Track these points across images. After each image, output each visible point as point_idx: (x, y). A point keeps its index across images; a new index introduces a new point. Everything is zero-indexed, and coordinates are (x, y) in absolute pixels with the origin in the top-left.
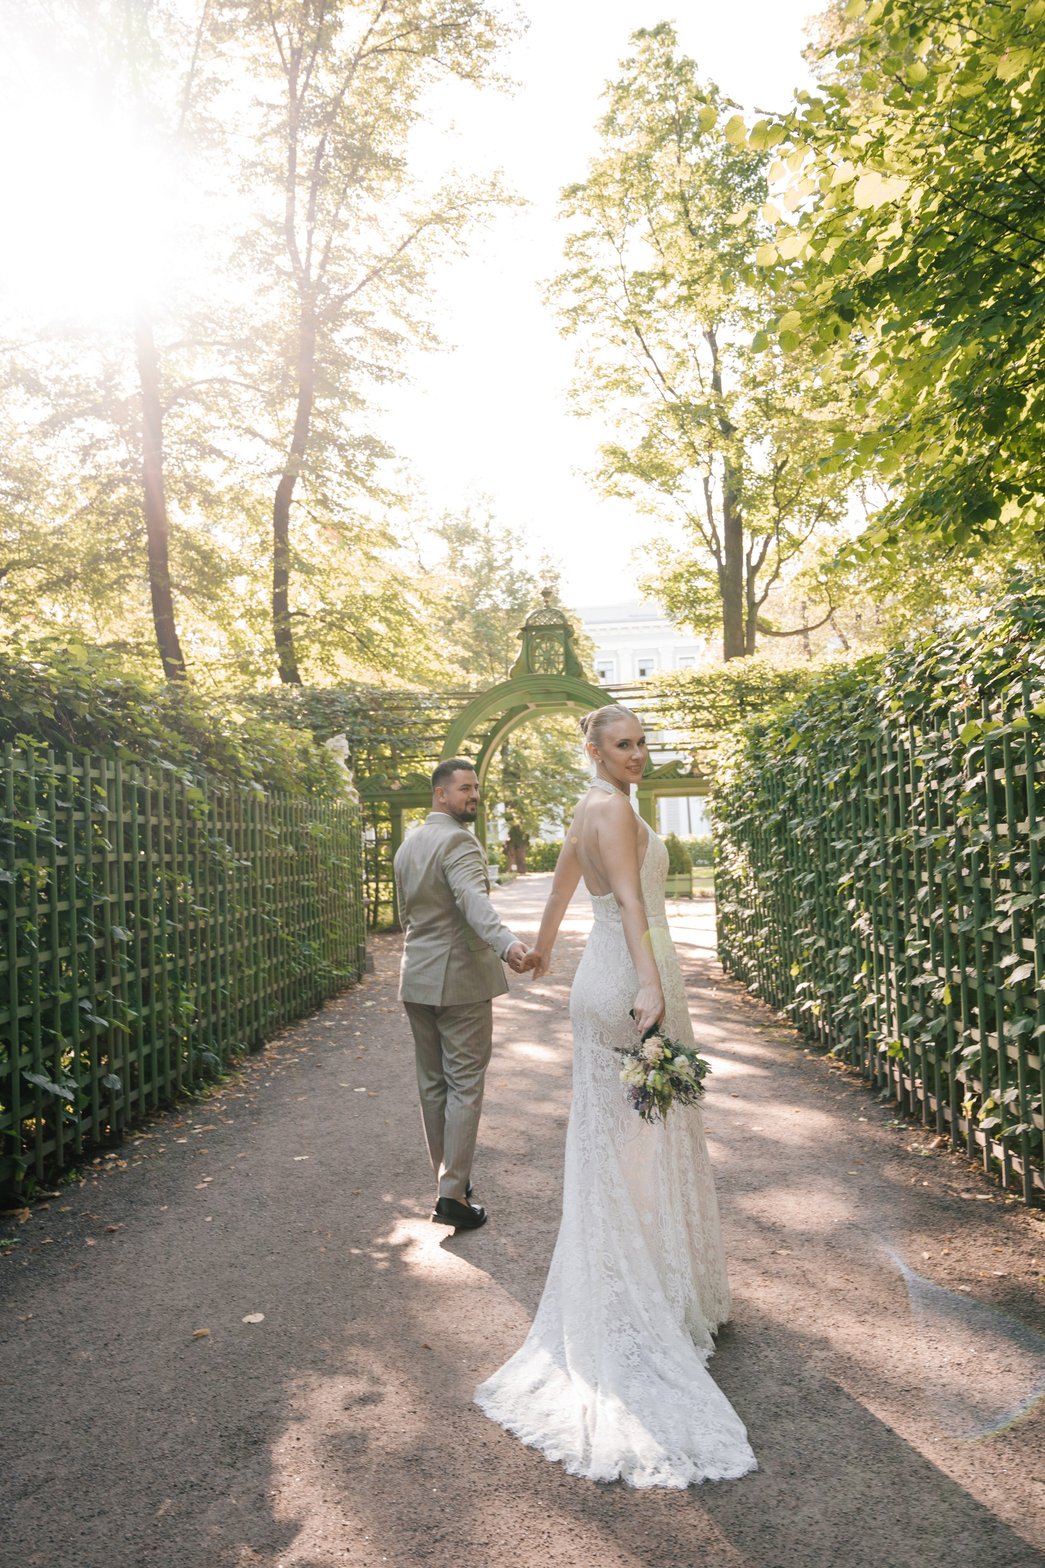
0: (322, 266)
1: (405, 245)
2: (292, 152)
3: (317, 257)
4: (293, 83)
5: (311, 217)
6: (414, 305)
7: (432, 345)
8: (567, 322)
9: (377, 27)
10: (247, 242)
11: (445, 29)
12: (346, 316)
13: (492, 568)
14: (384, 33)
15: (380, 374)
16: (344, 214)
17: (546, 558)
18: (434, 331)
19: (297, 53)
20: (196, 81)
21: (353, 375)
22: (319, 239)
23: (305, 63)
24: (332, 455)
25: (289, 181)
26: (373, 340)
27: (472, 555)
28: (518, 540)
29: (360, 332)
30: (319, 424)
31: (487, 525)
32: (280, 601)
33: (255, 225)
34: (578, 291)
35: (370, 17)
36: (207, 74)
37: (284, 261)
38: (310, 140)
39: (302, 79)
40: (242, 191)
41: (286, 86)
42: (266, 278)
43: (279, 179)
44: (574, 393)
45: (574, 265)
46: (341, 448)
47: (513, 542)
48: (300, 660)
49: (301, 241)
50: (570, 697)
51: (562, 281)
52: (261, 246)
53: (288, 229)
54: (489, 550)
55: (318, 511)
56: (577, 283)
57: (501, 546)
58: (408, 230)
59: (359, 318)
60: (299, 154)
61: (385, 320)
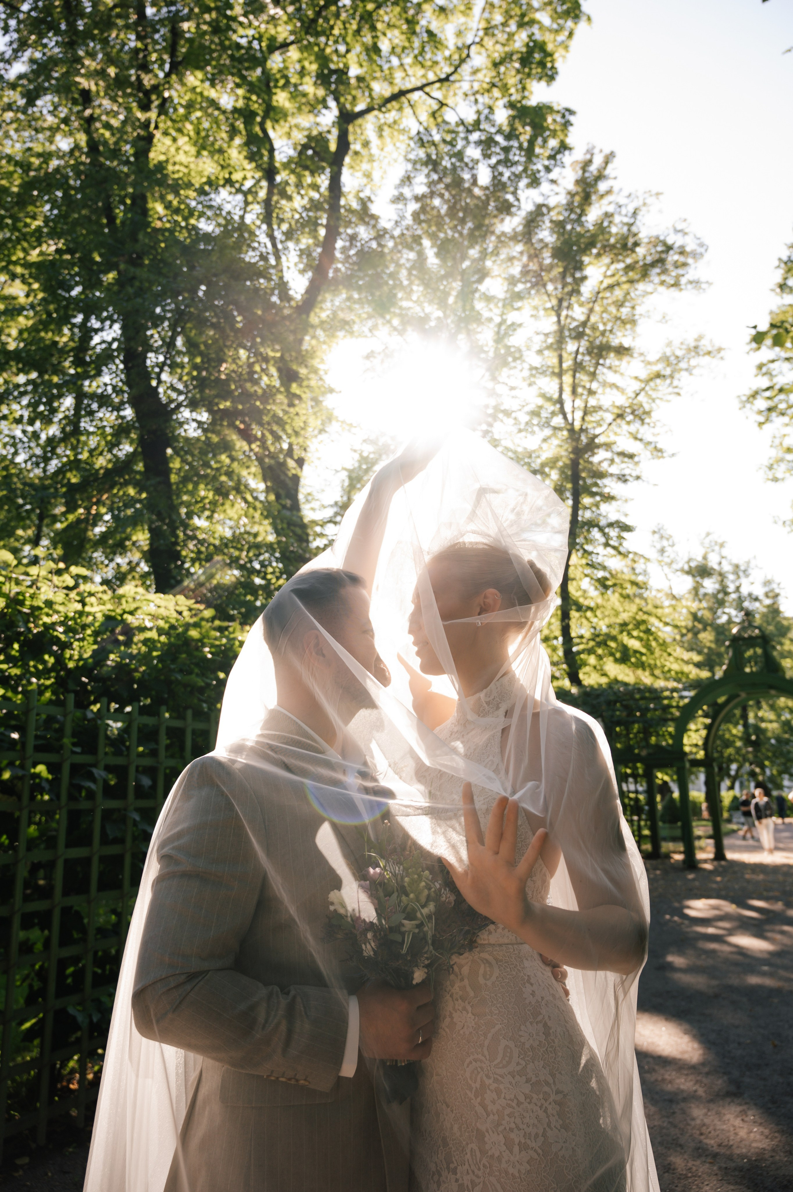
0: (583, 419)
1: (637, 395)
2: (560, 357)
3: (579, 415)
4: (559, 316)
5: (574, 392)
6: (645, 432)
7: (660, 454)
8: (762, 419)
9: (609, 273)
10: (535, 413)
11: (653, 264)
12: (598, 446)
13: (727, 594)
14: (613, 275)
15: (623, 478)
16: (594, 386)
17: (767, 583)
18: (659, 446)
19: (560, 301)
20: (503, 327)
21: (606, 481)
22: (579, 403)
23: (565, 304)
24: (595, 533)
25: (560, 375)
26: (617, 459)
27: (710, 585)
28: (745, 571)
29: (608, 455)
30: (588, 515)
31: (720, 563)
32: (566, 630)
33: (540, 401)
34: (769, 398)
35: (604, 269)
36: (509, 322)
37: (558, 421)
38: (571, 346)
39: (564, 313)
40: (530, 385)
41: (555, 319)
42: (548, 432)
43: (553, 373)
44: (771, 468)
45: (765, 382)
46: (601, 529)
47: (741, 574)
48: (580, 667)
49: (568, 407)
50: (771, 687)
51: (755, 395)
52: (544, 414)
53: (560, 401)
54: (722, 581)
55: (588, 571)
56: (768, 394)
57: (731, 577)
58: (637, 386)
59: (608, 446)
60: (565, 355)
61: (625, 444)
